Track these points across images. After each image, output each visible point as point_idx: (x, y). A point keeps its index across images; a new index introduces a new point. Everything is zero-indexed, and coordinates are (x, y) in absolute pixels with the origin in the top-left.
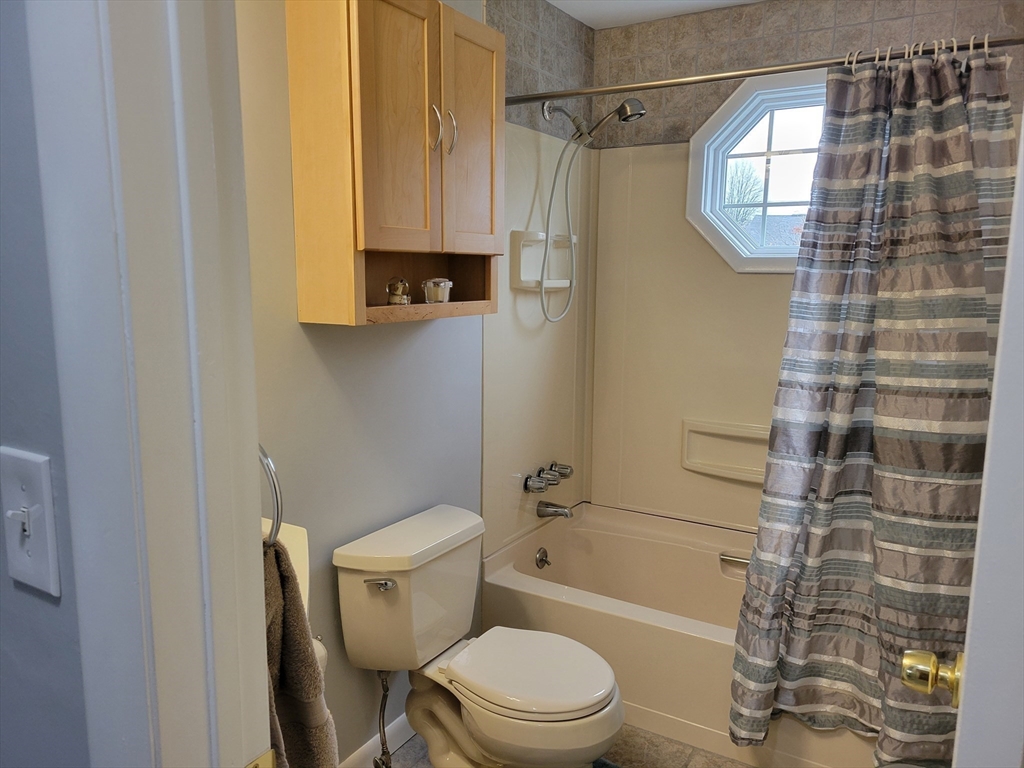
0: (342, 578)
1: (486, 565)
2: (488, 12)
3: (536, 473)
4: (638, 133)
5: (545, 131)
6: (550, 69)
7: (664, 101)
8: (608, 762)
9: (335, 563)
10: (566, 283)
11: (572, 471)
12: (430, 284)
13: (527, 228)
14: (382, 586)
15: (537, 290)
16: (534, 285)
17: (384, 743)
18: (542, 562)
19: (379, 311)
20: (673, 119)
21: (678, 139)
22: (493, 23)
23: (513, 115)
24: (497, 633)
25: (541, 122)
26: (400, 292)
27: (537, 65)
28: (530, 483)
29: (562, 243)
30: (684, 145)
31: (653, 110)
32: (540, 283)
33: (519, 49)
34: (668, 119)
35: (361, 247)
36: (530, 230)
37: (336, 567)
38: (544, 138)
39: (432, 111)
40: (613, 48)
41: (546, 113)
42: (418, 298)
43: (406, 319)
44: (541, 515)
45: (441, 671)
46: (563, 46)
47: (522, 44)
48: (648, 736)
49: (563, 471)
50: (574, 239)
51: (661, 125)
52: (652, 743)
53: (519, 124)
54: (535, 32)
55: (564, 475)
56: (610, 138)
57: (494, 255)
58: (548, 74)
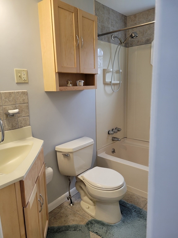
0: (58, 153)
1: (98, 152)
2: (95, 12)
3: (112, 130)
4: (138, 42)
5: (113, 43)
6: (114, 27)
7: (145, 33)
8: (125, 201)
9: (56, 150)
10: (118, 82)
11: (121, 130)
12: (78, 81)
13: (108, 68)
14: (66, 155)
15: (110, 84)
16: (109, 82)
17: (69, 193)
18: (114, 152)
19: (63, 88)
20: (147, 38)
21: (148, 43)
22: (97, 15)
23: (103, 39)
24: (97, 168)
25: (111, 41)
26: (69, 83)
27: (110, 26)
28: (110, 132)
29: (118, 72)
30: (150, 44)
31: (142, 36)
32: (111, 82)
33: (104, 22)
34: (146, 38)
35: (57, 71)
36: (109, 68)
37: (56, 151)
38: (112, 45)
39: (76, 37)
40: (131, 21)
41: (113, 38)
42: (75, 85)
43: (71, 90)
44: (113, 140)
45: (82, 176)
46: (117, 20)
47: (105, 20)
48: (137, 196)
49: (119, 130)
50: (121, 71)
51: (144, 39)
52: (138, 198)
53: (105, 41)
54: (109, 17)
55: (118, 131)
56: (131, 44)
57: (96, 74)
58: (113, 28)
